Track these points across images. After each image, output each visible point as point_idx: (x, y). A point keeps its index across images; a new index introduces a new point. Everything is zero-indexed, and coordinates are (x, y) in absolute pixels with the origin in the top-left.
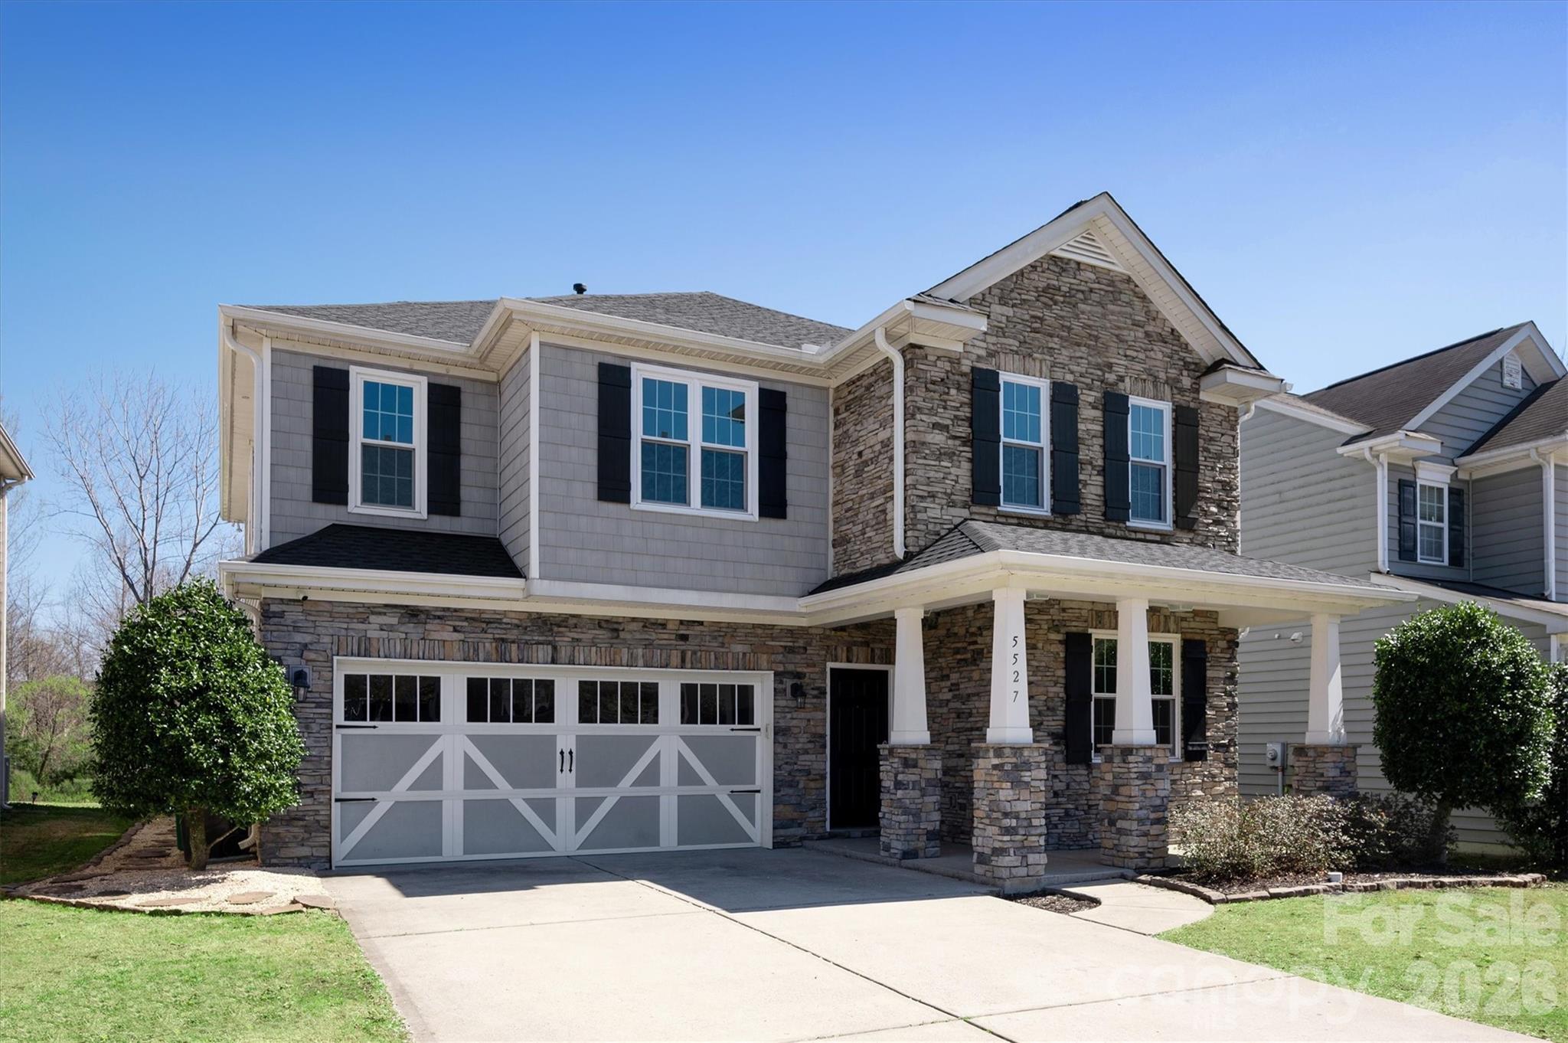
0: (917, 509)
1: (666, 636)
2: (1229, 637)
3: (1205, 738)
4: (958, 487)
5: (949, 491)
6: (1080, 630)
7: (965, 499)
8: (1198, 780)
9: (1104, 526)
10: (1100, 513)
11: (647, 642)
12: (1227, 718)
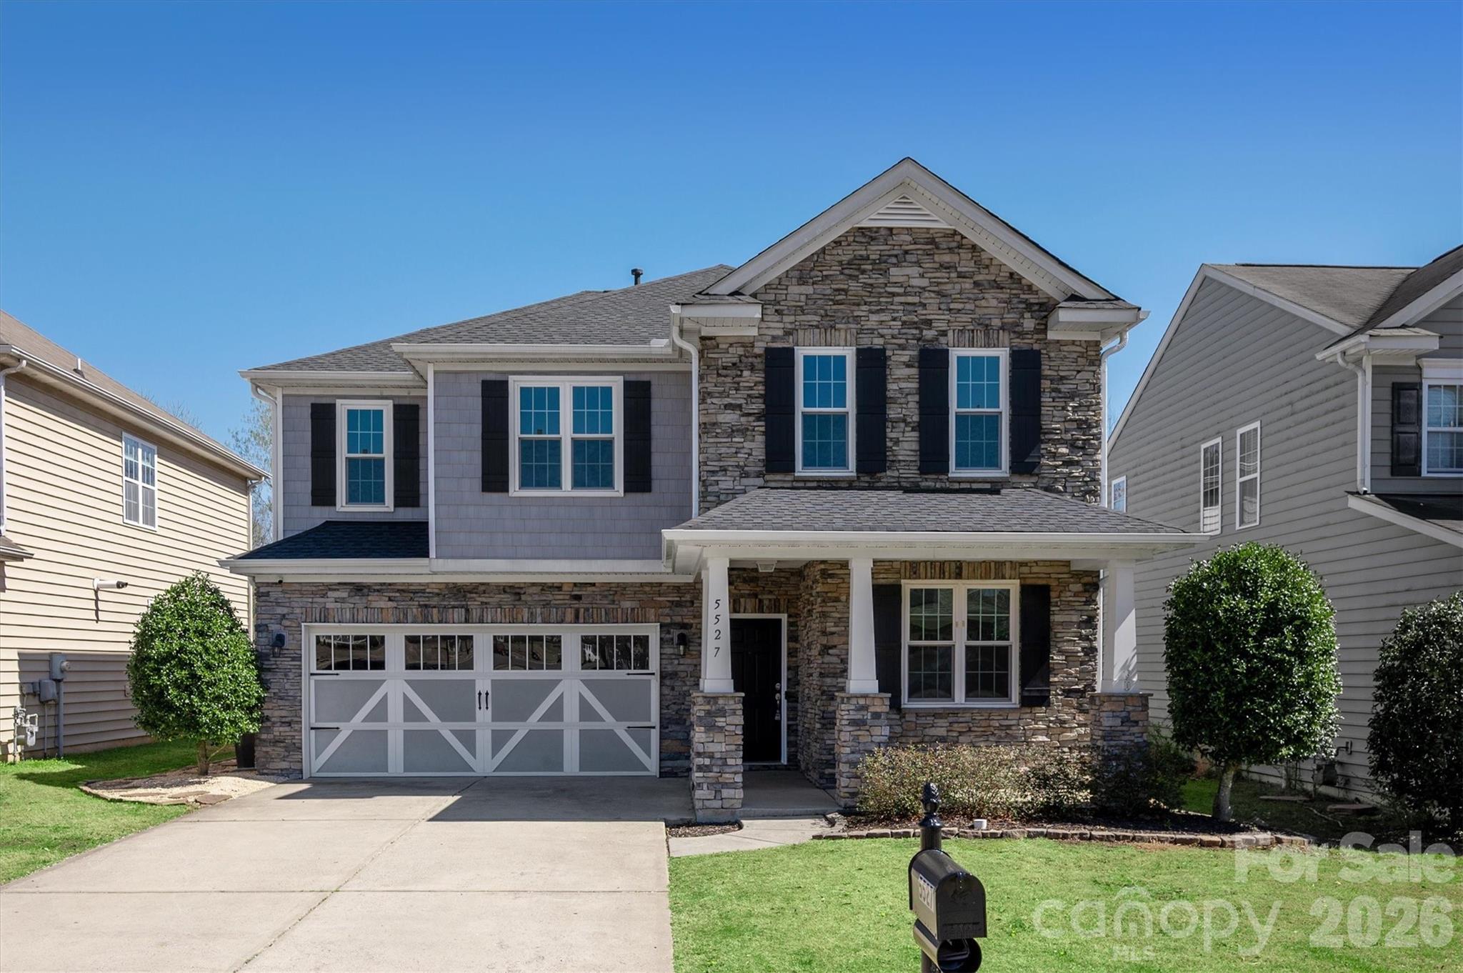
0: (708, 483)
1: (561, 597)
2: (1086, 580)
3: (1049, 684)
4: (751, 458)
5: (741, 464)
6: (891, 581)
7: (759, 469)
8: (1041, 725)
9: (920, 480)
10: (916, 468)
11: (544, 603)
12: (1082, 663)
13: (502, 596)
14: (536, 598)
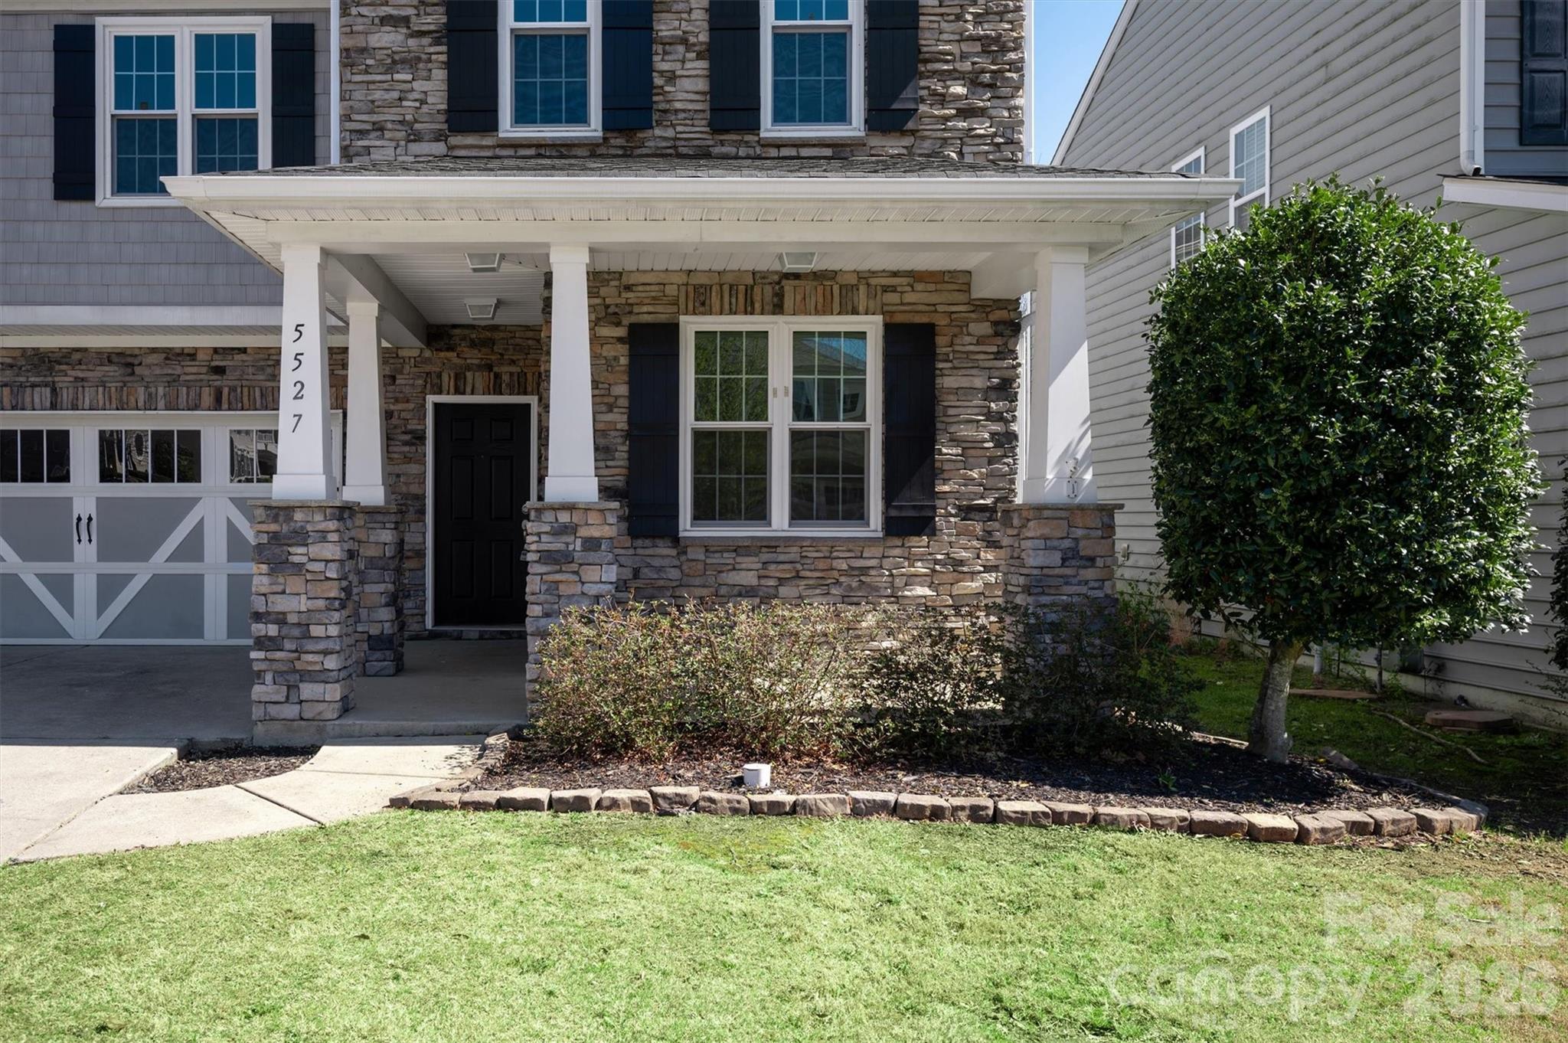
0: (352, 151)
2: (998, 315)
3: (933, 495)
4: (425, 109)
5: (409, 118)
6: (662, 318)
7: (438, 127)
8: (920, 568)
9: (710, 143)
10: (704, 122)
11: (169, 379)
12: (991, 461)
13: (106, 368)
14: (158, 372)
